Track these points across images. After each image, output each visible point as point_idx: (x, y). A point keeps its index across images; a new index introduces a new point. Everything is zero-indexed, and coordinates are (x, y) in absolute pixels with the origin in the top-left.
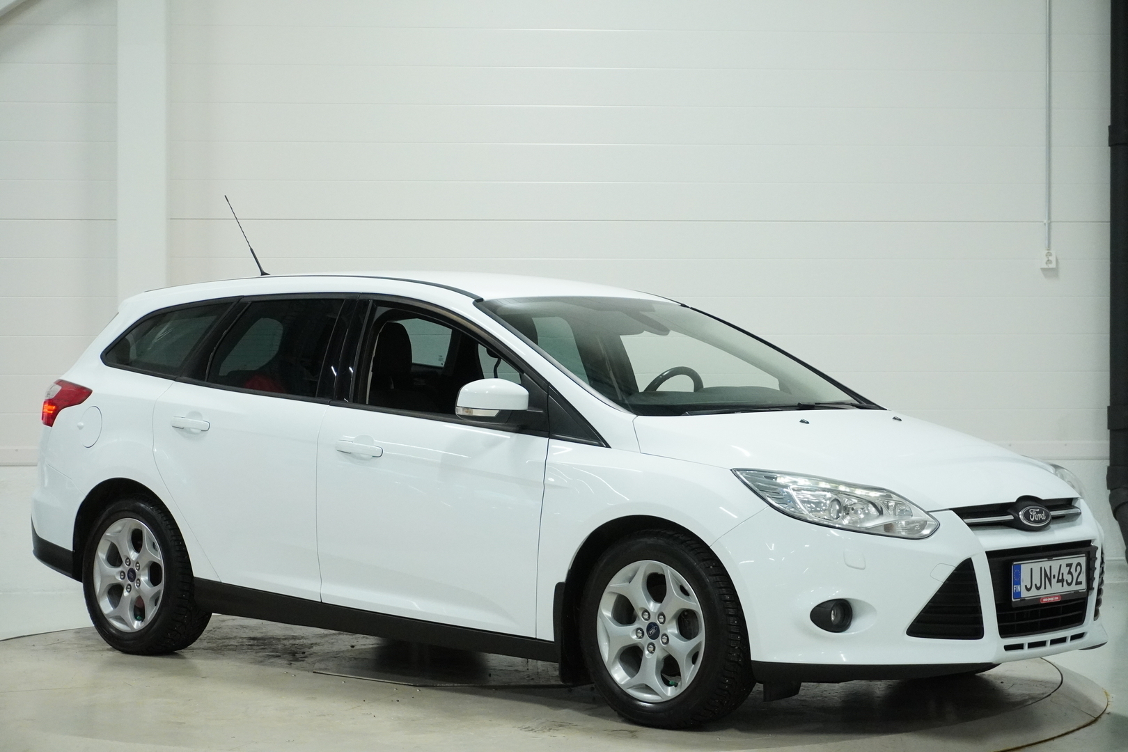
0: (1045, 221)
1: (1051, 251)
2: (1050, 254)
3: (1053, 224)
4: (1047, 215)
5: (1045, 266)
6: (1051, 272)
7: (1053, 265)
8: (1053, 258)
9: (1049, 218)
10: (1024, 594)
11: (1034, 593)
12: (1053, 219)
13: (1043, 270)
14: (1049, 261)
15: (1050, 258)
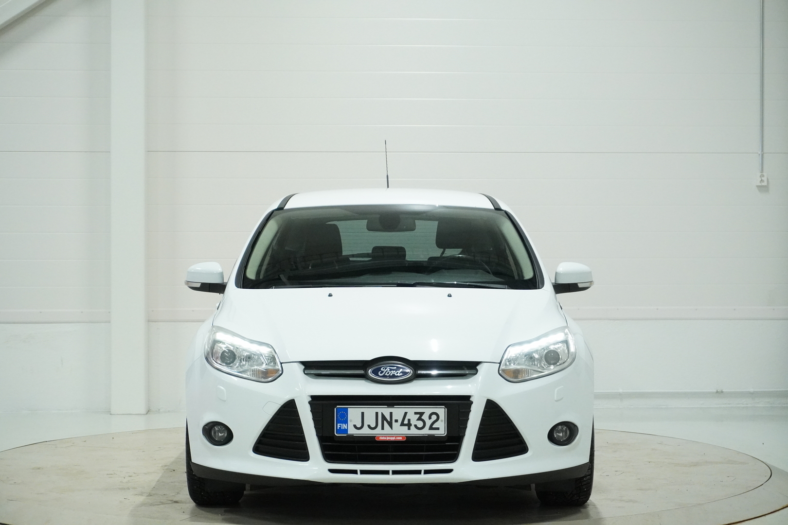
0: (760, 153)
1: (764, 174)
2: (763, 176)
3: (765, 155)
4: (761, 147)
5: (760, 184)
6: (763, 188)
7: (765, 184)
8: (765, 179)
9: (762, 150)
10: (352, 431)
11: (366, 431)
12: (765, 151)
13: (758, 186)
14: (762, 181)
15: (763, 178)
